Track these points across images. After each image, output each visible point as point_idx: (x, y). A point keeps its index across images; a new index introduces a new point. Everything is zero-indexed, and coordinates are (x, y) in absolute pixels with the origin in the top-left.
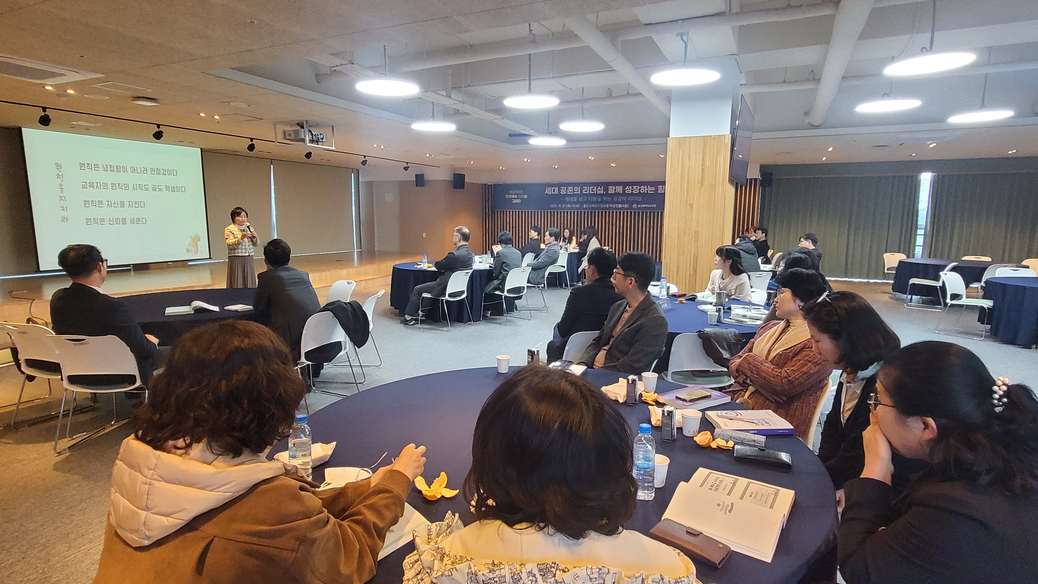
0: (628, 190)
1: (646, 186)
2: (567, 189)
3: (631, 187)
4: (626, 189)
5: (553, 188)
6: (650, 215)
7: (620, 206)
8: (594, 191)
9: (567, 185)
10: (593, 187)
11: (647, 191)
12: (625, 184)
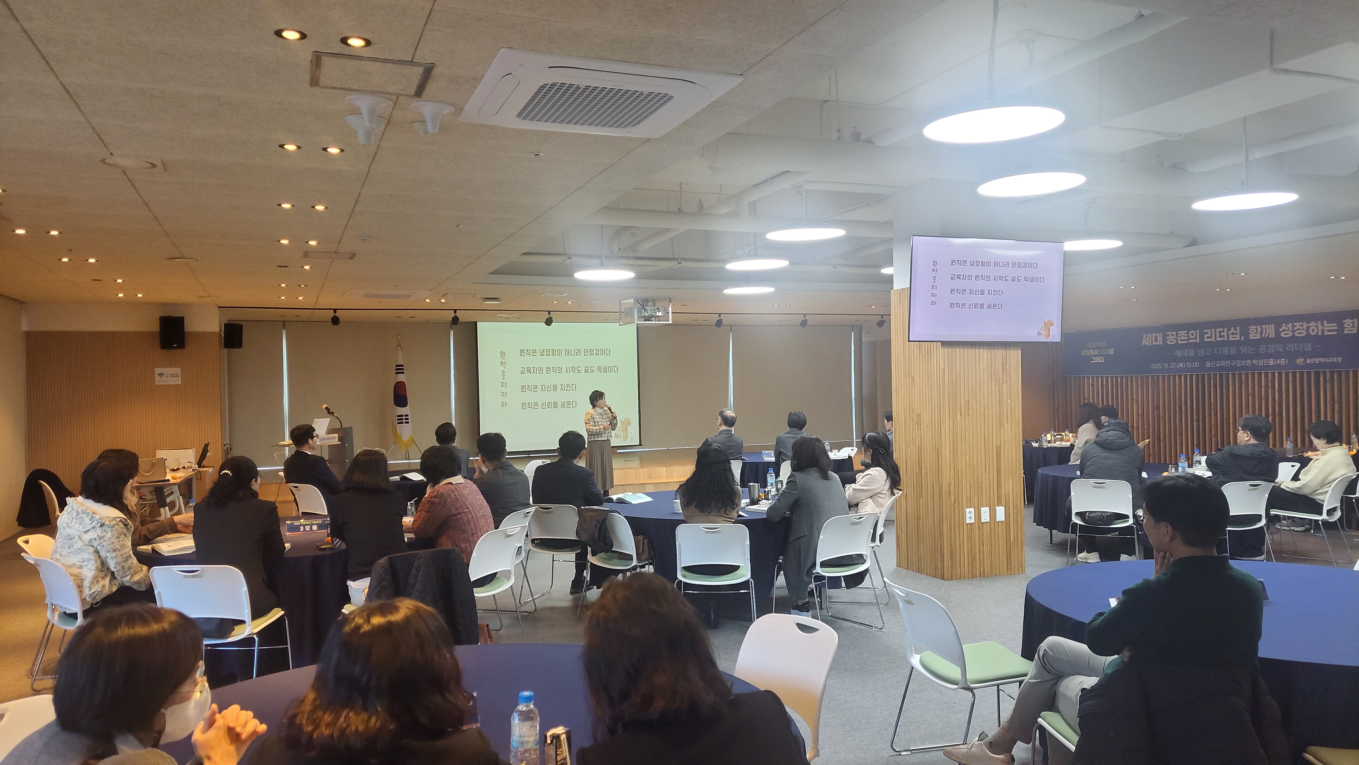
0: (1286, 331)
1: (1319, 323)
2: (1177, 334)
3: (1290, 325)
4: (1281, 330)
5: (1154, 335)
6: (1332, 377)
7: (1271, 362)
8: (1223, 336)
9: (1177, 328)
10: (1222, 330)
11: (1323, 331)
12: (1278, 321)
